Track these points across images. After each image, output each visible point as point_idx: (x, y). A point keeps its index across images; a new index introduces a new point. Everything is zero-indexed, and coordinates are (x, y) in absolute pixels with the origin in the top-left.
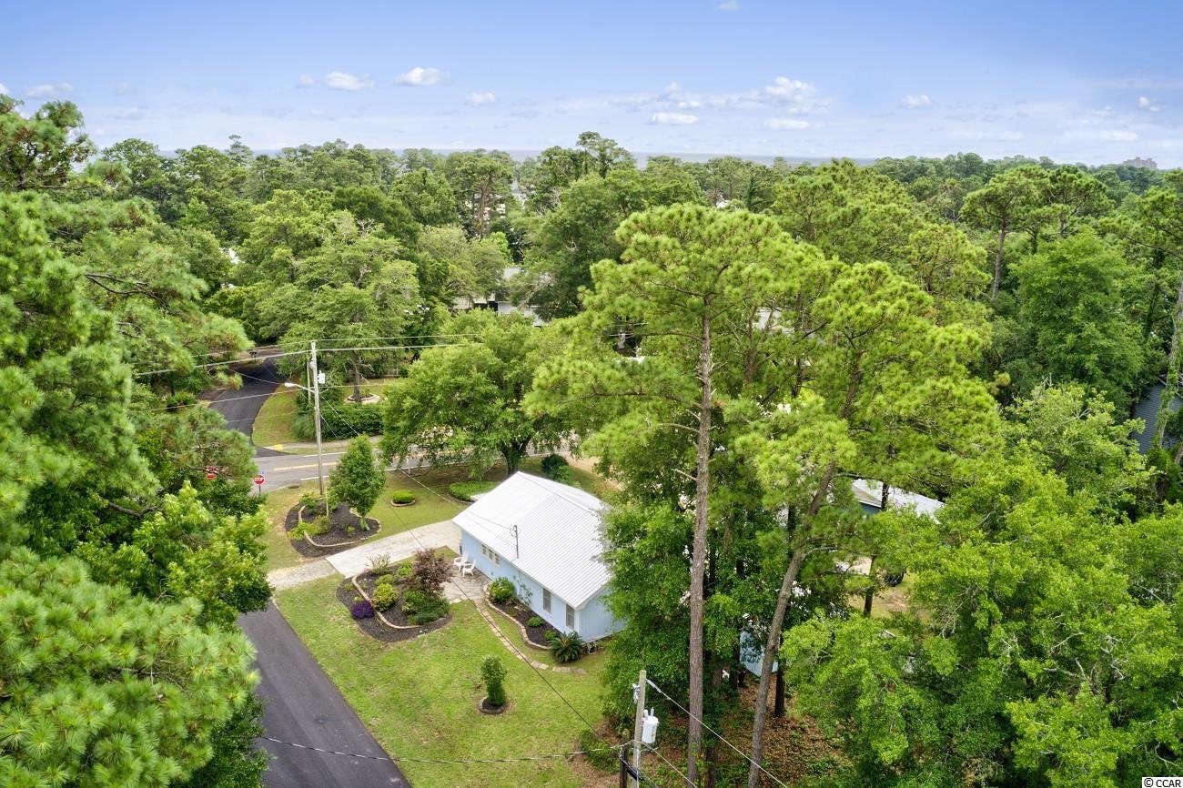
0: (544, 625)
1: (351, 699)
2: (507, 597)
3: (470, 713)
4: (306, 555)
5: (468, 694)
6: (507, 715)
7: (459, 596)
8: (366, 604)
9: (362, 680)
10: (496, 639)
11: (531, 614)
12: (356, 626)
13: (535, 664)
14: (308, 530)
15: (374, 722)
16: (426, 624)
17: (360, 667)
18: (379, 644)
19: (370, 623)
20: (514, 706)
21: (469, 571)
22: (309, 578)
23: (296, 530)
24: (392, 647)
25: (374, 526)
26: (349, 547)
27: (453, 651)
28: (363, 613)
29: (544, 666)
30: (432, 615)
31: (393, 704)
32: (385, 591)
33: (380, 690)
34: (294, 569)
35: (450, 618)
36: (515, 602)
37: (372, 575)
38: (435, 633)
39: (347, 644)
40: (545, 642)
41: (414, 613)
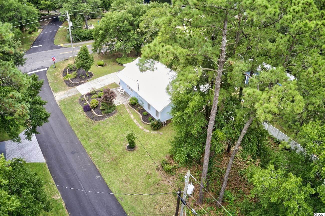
0: (148, 115)
1: (83, 143)
2: (135, 103)
3: (123, 150)
4: (69, 86)
5: (123, 142)
6: (136, 151)
7: (119, 103)
8: (88, 106)
9: (87, 136)
10: (132, 120)
11: (144, 110)
12: (85, 114)
13: (145, 130)
14: (70, 76)
15: (91, 153)
16: (108, 114)
17: (86, 130)
18: (93, 121)
19: (89, 113)
20: (138, 147)
21: (123, 93)
22: (70, 95)
23: (66, 76)
24: (97, 123)
25: (91, 74)
26: (83, 83)
27: (117, 125)
28: (87, 109)
29: (148, 131)
30: (110, 111)
31: (98, 146)
32: (94, 102)
33: (93, 140)
34: (65, 91)
35: (116, 111)
36: (139, 105)
37: (90, 95)
38: (111, 117)
39: (82, 121)
40: (149, 121)
41: (104, 110)
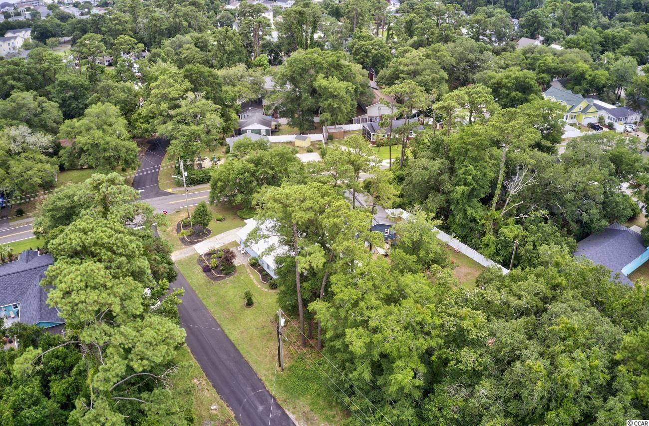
0: (268, 274)
1: (204, 302)
2: (255, 263)
3: (242, 307)
4: (185, 245)
5: (242, 300)
6: (253, 308)
7: (239, 263)
8: (207, 266)
9: (207, 295)
10: (251, 280)
11: (264, 270)
12: (205, 275)
13: (263, 289)
14: (185, 232)
15: (212, 310)
16: (228, 274)
17: (207, 290)
18: (212, 282)
19: (209, 273)
20: (255, 305)
21: (243, 252)
22: (187, 255)
23: (181, 233)
24: (217, 283)
25: (209, 231)
26: (200, 241)
27: (237, 284)
28: (207, 269)
29: (266, 290)
30: (229, 271)
31: (218, 304)
32: (214, 262)
33: (213, 299)
34: (181, 251)
35: (236, 272)
36: (259, 265)
37: (209, 254)
38: (231, 277)
39: (202, 282)
40: (267, 281)
41: (224, 270)
